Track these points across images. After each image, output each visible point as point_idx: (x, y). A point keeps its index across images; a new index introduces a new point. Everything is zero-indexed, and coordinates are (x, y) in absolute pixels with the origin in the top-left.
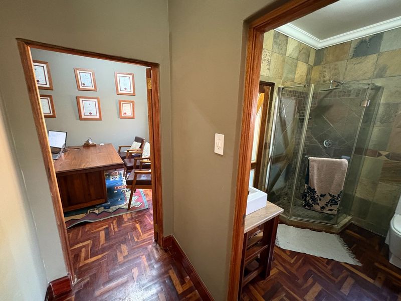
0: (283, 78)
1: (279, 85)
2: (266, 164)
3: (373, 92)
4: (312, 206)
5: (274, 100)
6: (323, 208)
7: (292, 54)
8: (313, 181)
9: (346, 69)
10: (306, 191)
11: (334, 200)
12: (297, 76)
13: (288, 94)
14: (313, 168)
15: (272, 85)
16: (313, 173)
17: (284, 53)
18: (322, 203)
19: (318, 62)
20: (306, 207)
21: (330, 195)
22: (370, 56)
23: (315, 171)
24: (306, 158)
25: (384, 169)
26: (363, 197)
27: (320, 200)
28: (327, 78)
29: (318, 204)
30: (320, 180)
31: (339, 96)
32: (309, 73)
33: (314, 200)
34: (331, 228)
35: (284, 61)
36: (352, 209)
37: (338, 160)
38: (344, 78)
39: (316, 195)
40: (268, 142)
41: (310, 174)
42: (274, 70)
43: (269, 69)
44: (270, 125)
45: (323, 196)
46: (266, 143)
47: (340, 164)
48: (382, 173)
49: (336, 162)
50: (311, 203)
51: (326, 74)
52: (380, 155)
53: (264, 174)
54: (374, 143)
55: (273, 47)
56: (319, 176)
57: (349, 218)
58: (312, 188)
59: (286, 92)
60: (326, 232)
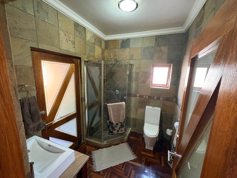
0: (87, 55)
1: (84, 58)
2: (84, 112)
3: (130, 66)
4: (113, 132)
5: (82, 68)
6: (118, 131)
7: (91, 40)
8: (111, 118)
9: (119, 54)
10: (109, 124)
11: (122, 125)
12: (96, 54)
13: (92, 65)
14: (110, 110)
15: (80, 58)
16: (111, 113)
17: (85, 38)
18: (117, 129)
19: (107, 47)
20: (110, 134)
21: (120, 123)
22: (127, 49)
23: (111, 112)
24: (106, 104)
25: (139, 103)
26: (134, 118)
27: (116, 127)
28: (112, 57)
29: (115, 130)
30: (114, 116)
31: (118, 67)
32: (103, 53)
33: (113, 128)
34: (123, 139)
35: (85, 43)
36: (131, 124)
37: (121, 103)
38: (119, 58)
39: (113, 125)
40: (83, 96)
41: (109, 114)
42: (79, 49)
43: (74, 48)
44: (83, 85)
45: (117, 124)
46: (82, 98)
47: (122, 105)
48: (138, 105)
49: (120, 104)
50: (112, 131)
51: (111, 55)
52: (137, 96)
53: (84, 119)
54: (134, 91)
55: (75, 32)
56: (113, 114)
57: (130, 129)
58: (111, 122)
59: (91, 64)
60: (121, 143)
